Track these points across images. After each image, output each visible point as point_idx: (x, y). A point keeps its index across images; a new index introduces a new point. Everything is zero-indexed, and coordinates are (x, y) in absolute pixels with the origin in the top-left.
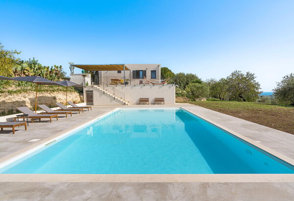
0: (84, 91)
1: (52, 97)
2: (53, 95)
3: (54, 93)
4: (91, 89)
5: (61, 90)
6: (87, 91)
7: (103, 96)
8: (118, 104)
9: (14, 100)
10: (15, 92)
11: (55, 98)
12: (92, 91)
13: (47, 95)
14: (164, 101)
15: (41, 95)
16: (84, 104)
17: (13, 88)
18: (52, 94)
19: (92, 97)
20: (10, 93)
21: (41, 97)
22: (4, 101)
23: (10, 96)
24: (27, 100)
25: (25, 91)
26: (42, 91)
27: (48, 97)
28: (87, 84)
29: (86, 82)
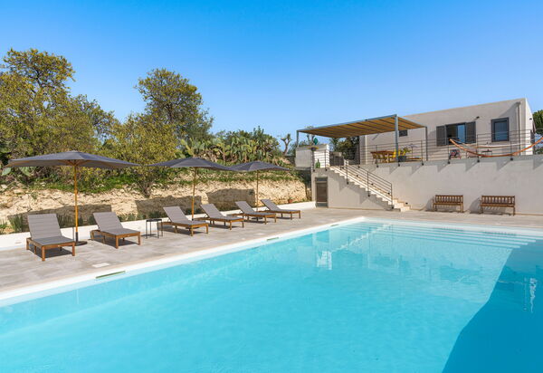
0: (313, 179)
1: (247, 191)
2: (250, 187)
3: (252, 183)
4: (324, 176)
5: (267, 178)
6: (317, 179)
7: (346, 188)
8: (375, 206)
9: (185, 195)
10: (189, 183)
11: (252, 192)
12: (326, 179)
13: (239, 186)
14: (512, 205)
15: (228, 187)
16: (312, 204)
17: (189, 177)
18: (248, 185)
19: (325, 191)
20: (183, 183)
21: (227, 190)
22: (170, 197)
23: (181, 190)
24: (203, 195)
25: (204, 181)
26: (231, 180)
27: (240, 191)
28: (318, 165)
29: (316, 160)
